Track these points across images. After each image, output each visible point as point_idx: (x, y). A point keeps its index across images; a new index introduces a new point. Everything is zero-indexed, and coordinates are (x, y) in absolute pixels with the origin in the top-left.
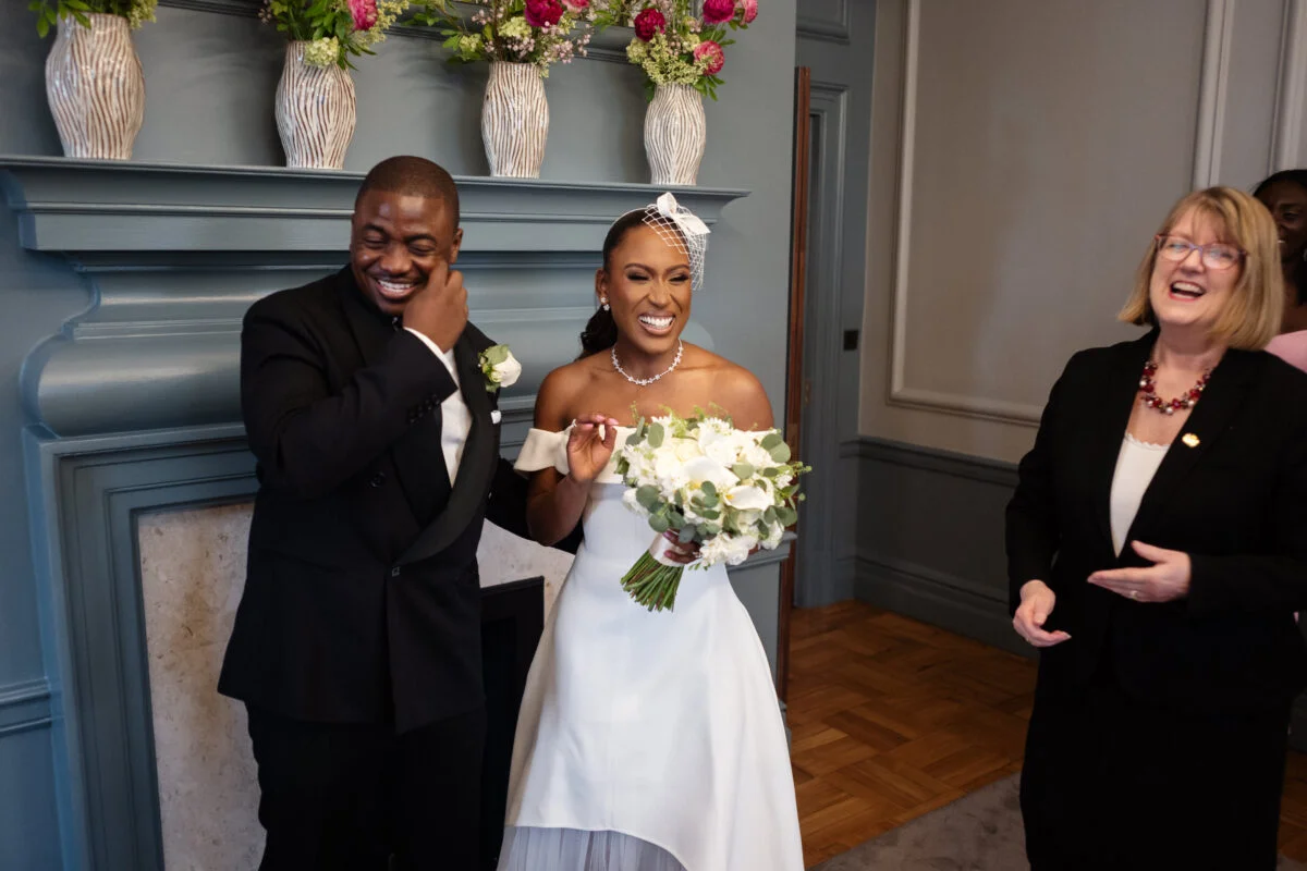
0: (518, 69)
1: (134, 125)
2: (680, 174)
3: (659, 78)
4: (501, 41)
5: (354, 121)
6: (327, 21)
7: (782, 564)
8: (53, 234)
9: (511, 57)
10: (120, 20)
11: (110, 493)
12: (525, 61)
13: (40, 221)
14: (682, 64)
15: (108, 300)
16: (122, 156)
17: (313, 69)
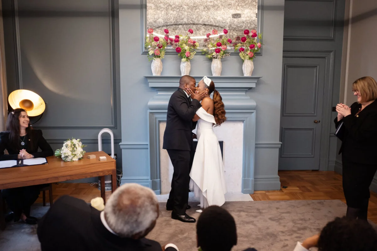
0: (216, 59)
1: (160, 71)
2: (248, 74)
3: (243, 59)
4: (213, 56)
5: (190, 69)
6: (184, 56)
7: (279, 148)
8: (151, 85)
9: (214, 58)
10: (159, 58)
11: (156, 118)
12: (217, 58)
13: (149, 83)
14: (246, 56)
15: (159, 93)
16: (159, 75)
17: (184, 63)
